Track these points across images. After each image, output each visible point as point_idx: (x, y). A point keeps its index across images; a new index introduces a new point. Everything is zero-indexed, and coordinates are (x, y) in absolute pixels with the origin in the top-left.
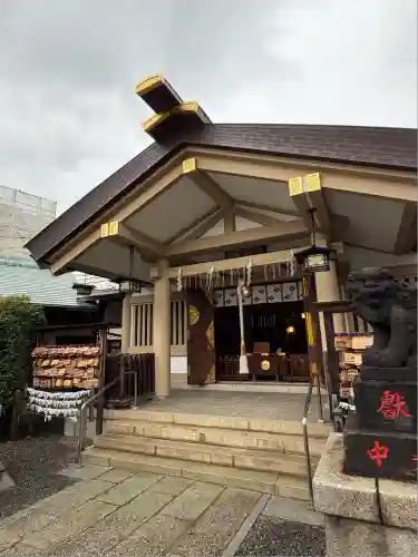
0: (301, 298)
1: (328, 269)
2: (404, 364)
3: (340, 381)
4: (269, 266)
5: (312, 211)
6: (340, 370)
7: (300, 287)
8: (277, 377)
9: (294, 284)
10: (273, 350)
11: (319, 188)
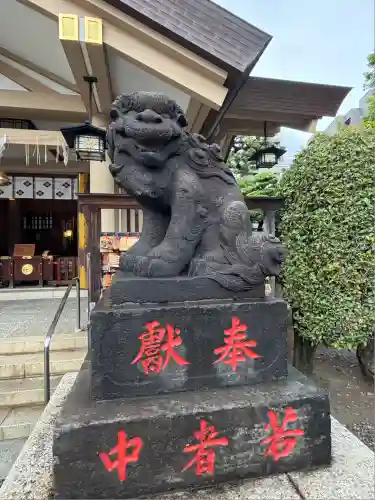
0: (76, 198)
1: (103, 158)
2: (185, 270)
3: (101, 287)
4: (32, 147)
5: (90, 80)
6: (104, 274)
7: (75, 185)
8: (41, 282)
9: (69, 180)
10: (38, 252)
11: (100, 42)
